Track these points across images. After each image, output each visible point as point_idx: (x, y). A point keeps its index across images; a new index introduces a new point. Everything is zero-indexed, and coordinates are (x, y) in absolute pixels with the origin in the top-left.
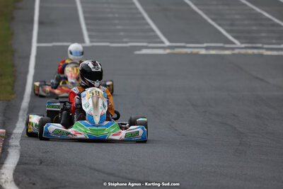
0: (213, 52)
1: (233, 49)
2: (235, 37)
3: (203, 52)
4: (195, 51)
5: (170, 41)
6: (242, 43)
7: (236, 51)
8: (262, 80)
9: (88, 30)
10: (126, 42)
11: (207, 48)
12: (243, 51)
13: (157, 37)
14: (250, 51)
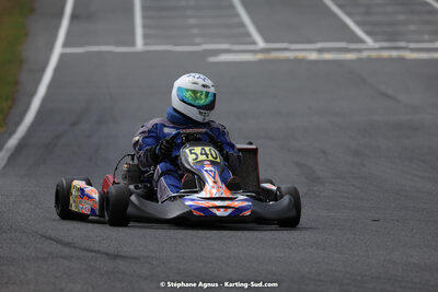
0: (328, 56)
1: (359, 50)
2: (368, 33)
3: (313, 56)
4: (300, 55)
5: (266, 41)
6: (375, 41)
7: (365, 54)
8: (390, 97)
9: (145, 26)
10: (198, 44)
11: (320, 51)
12: (374, 54)
13: (248, 35)
14: (385, 54)
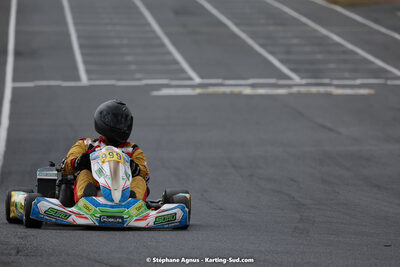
0: (261, 91)
1: (289, 86)
2: (294, 70)
3: (248, 91)
4: (236, 90)
5: (202, 77)
6: (302, 78)
7: (295, 90)
8: (330, 130)
9: (85, 63)
10: (139, 79)
11: (253, 86)
12: (303, 90)
13: (183, 71)
14: (314, 90)
